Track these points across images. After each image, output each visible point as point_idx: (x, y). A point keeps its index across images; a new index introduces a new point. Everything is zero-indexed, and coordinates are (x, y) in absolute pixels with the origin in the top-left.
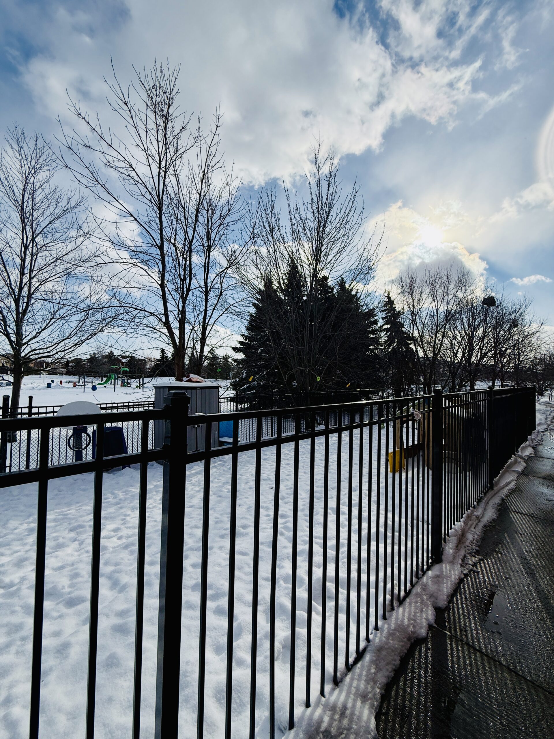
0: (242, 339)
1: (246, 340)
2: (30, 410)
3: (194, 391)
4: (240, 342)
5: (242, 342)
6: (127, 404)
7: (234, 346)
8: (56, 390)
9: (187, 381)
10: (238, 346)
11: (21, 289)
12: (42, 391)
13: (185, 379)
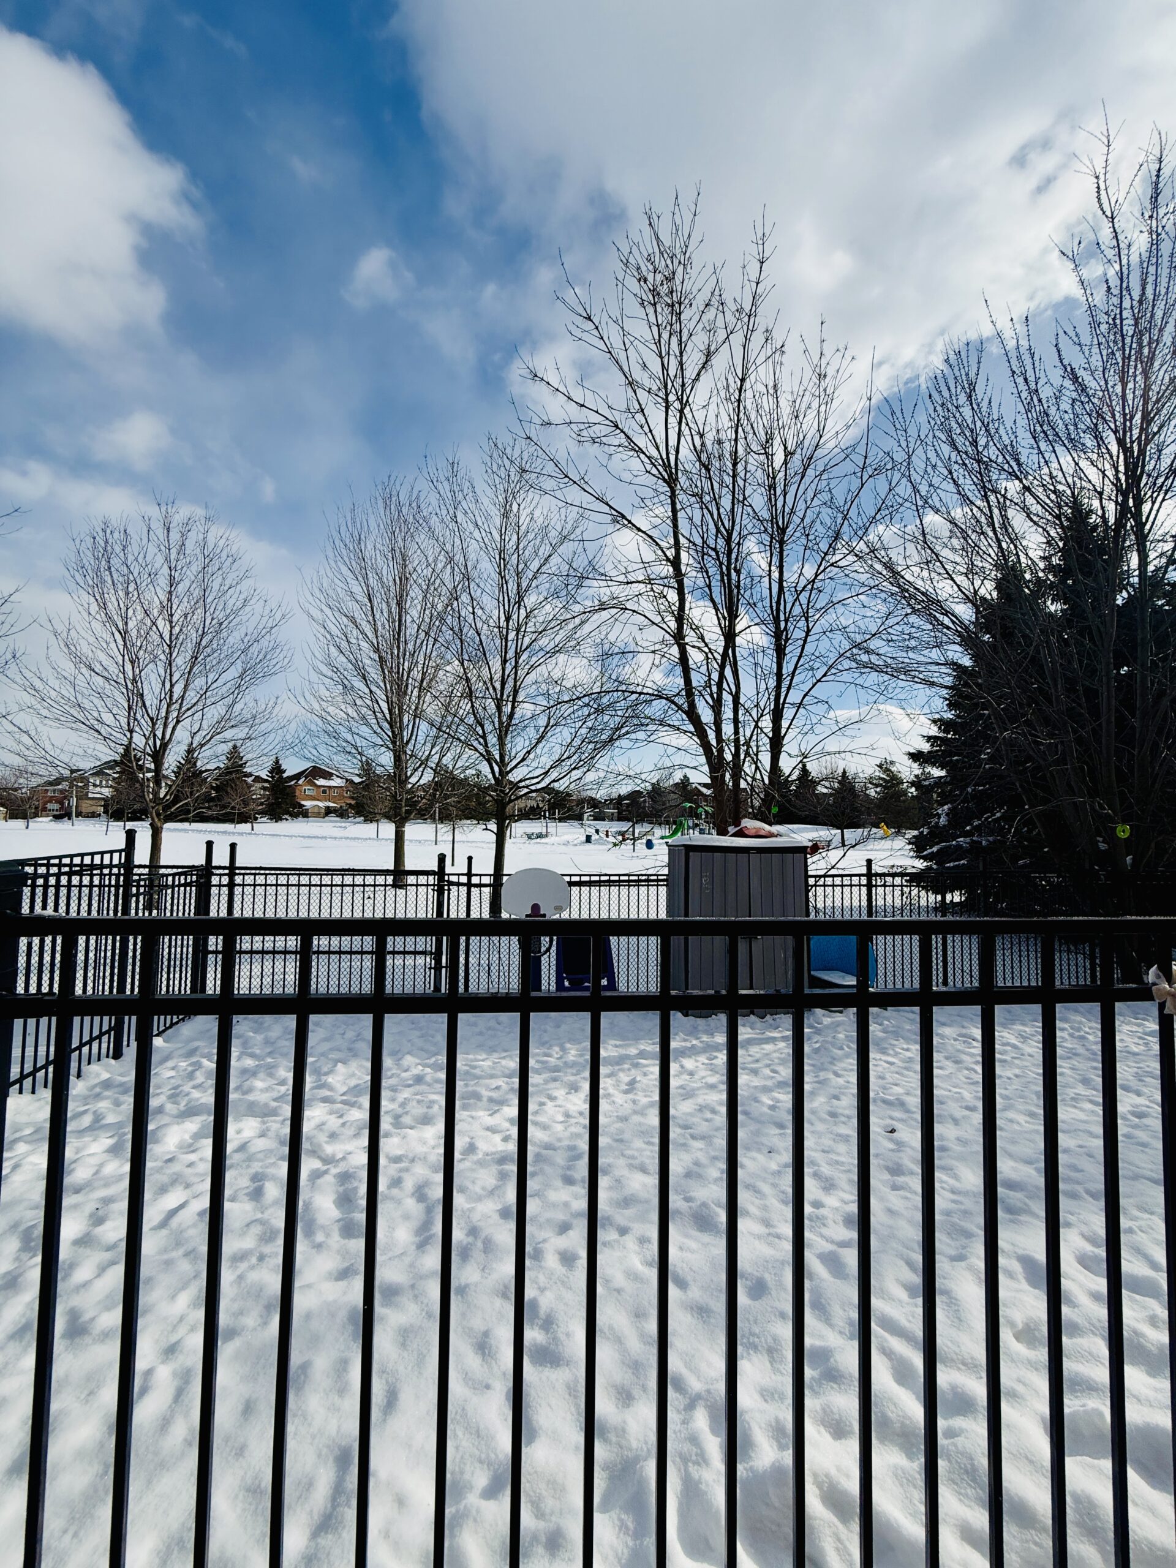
0: (934, 731)
1: (946, 731)
2: (469, 880)
3: (743, 857)
4: (929, 738)
5: (935, 738)
6: (626, 878)
7: (912, 751)
8: (597, 847)
9: (734, 835)
10: (926, 747)
11: (503, 684)
12: (578, 847)
13: (732, 829)
